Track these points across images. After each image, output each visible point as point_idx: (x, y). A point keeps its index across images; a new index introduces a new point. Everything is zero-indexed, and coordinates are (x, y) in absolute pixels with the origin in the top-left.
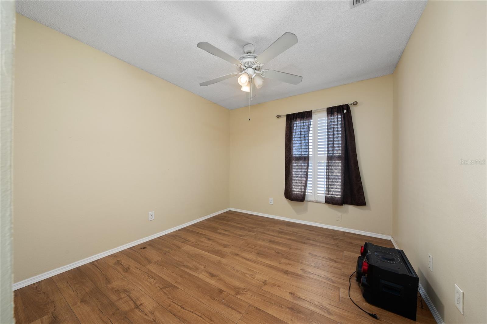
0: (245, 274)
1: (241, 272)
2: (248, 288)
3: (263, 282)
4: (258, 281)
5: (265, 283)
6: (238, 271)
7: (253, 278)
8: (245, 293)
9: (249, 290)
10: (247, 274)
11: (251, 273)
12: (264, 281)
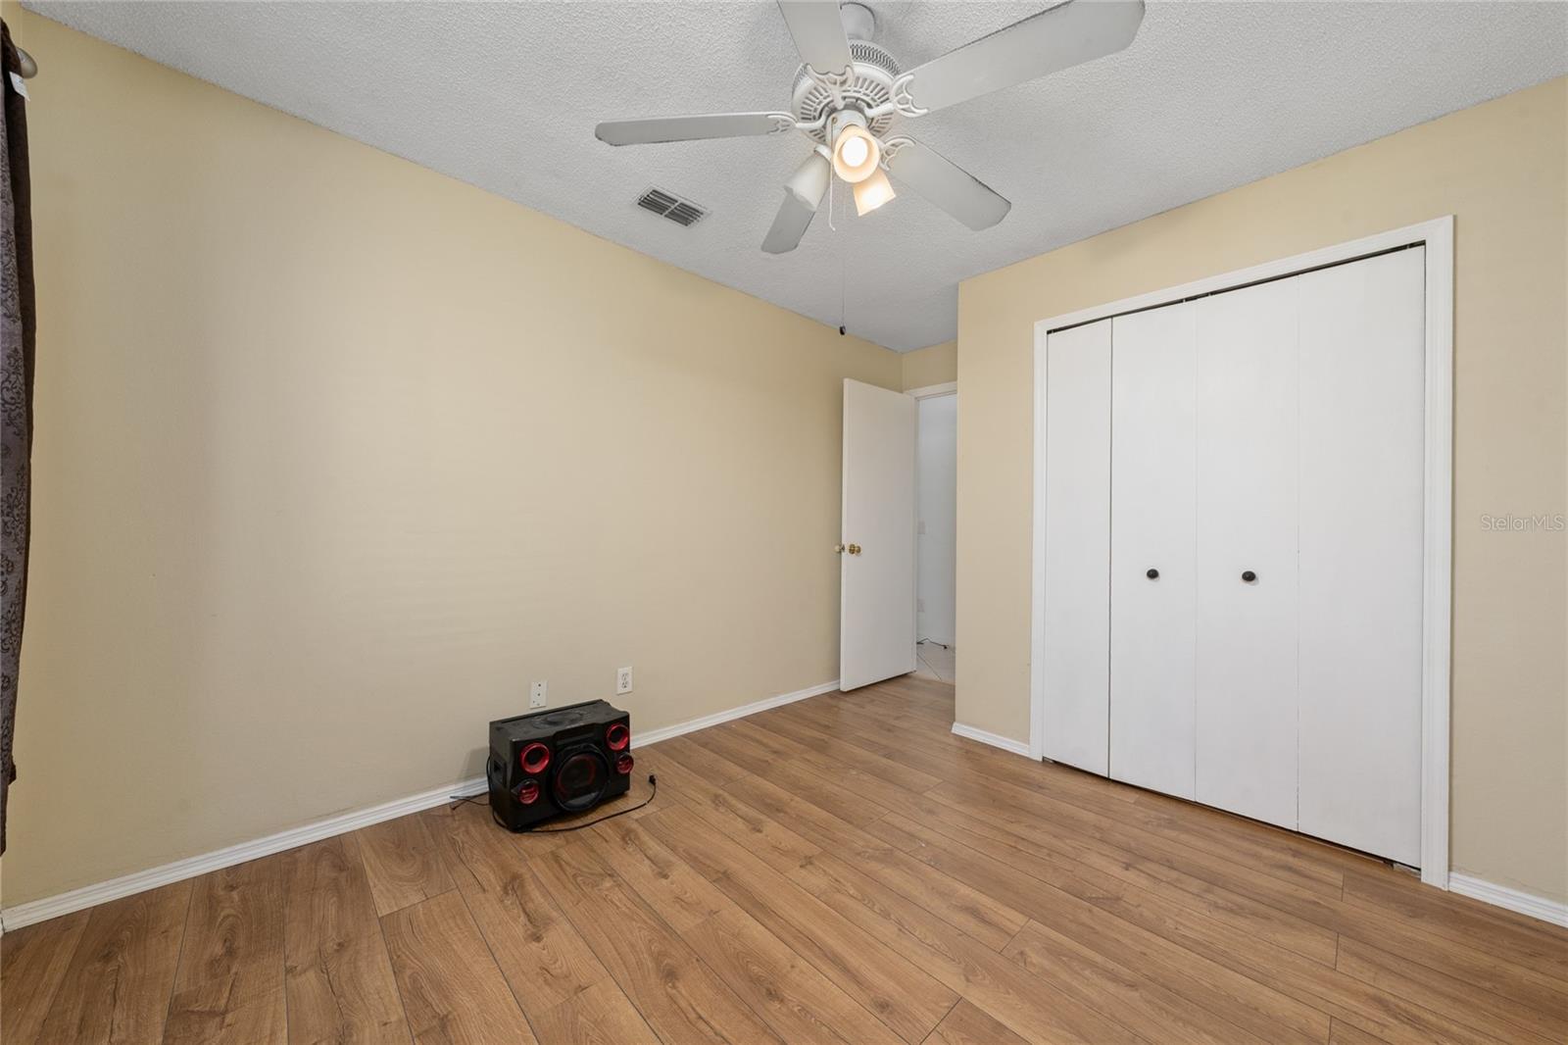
0: (859, 898)
1: (871, 909)
2: (859, 858)
3: (811, 863)
4: (825, 868)
5: (808, 862)
6: (886, 915)
7: (836, 880)
8: (870, 850)
9: (859, 854)
10: (852, 896)
11: (838, 896)
12: (809, 867)
